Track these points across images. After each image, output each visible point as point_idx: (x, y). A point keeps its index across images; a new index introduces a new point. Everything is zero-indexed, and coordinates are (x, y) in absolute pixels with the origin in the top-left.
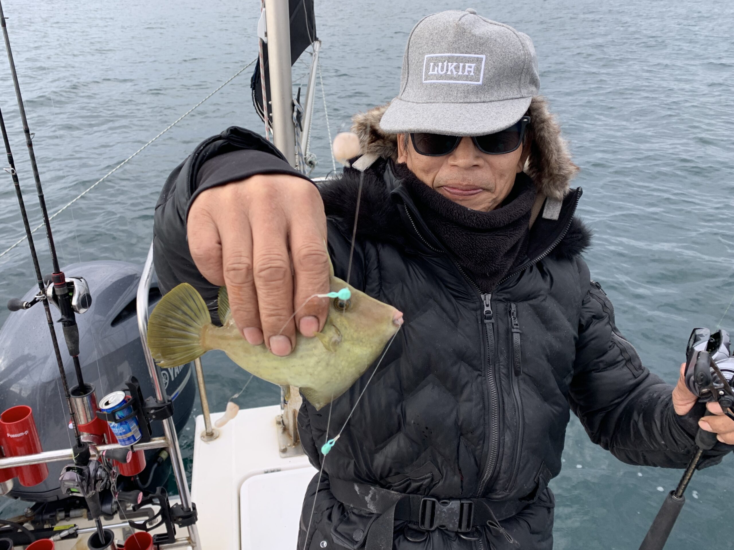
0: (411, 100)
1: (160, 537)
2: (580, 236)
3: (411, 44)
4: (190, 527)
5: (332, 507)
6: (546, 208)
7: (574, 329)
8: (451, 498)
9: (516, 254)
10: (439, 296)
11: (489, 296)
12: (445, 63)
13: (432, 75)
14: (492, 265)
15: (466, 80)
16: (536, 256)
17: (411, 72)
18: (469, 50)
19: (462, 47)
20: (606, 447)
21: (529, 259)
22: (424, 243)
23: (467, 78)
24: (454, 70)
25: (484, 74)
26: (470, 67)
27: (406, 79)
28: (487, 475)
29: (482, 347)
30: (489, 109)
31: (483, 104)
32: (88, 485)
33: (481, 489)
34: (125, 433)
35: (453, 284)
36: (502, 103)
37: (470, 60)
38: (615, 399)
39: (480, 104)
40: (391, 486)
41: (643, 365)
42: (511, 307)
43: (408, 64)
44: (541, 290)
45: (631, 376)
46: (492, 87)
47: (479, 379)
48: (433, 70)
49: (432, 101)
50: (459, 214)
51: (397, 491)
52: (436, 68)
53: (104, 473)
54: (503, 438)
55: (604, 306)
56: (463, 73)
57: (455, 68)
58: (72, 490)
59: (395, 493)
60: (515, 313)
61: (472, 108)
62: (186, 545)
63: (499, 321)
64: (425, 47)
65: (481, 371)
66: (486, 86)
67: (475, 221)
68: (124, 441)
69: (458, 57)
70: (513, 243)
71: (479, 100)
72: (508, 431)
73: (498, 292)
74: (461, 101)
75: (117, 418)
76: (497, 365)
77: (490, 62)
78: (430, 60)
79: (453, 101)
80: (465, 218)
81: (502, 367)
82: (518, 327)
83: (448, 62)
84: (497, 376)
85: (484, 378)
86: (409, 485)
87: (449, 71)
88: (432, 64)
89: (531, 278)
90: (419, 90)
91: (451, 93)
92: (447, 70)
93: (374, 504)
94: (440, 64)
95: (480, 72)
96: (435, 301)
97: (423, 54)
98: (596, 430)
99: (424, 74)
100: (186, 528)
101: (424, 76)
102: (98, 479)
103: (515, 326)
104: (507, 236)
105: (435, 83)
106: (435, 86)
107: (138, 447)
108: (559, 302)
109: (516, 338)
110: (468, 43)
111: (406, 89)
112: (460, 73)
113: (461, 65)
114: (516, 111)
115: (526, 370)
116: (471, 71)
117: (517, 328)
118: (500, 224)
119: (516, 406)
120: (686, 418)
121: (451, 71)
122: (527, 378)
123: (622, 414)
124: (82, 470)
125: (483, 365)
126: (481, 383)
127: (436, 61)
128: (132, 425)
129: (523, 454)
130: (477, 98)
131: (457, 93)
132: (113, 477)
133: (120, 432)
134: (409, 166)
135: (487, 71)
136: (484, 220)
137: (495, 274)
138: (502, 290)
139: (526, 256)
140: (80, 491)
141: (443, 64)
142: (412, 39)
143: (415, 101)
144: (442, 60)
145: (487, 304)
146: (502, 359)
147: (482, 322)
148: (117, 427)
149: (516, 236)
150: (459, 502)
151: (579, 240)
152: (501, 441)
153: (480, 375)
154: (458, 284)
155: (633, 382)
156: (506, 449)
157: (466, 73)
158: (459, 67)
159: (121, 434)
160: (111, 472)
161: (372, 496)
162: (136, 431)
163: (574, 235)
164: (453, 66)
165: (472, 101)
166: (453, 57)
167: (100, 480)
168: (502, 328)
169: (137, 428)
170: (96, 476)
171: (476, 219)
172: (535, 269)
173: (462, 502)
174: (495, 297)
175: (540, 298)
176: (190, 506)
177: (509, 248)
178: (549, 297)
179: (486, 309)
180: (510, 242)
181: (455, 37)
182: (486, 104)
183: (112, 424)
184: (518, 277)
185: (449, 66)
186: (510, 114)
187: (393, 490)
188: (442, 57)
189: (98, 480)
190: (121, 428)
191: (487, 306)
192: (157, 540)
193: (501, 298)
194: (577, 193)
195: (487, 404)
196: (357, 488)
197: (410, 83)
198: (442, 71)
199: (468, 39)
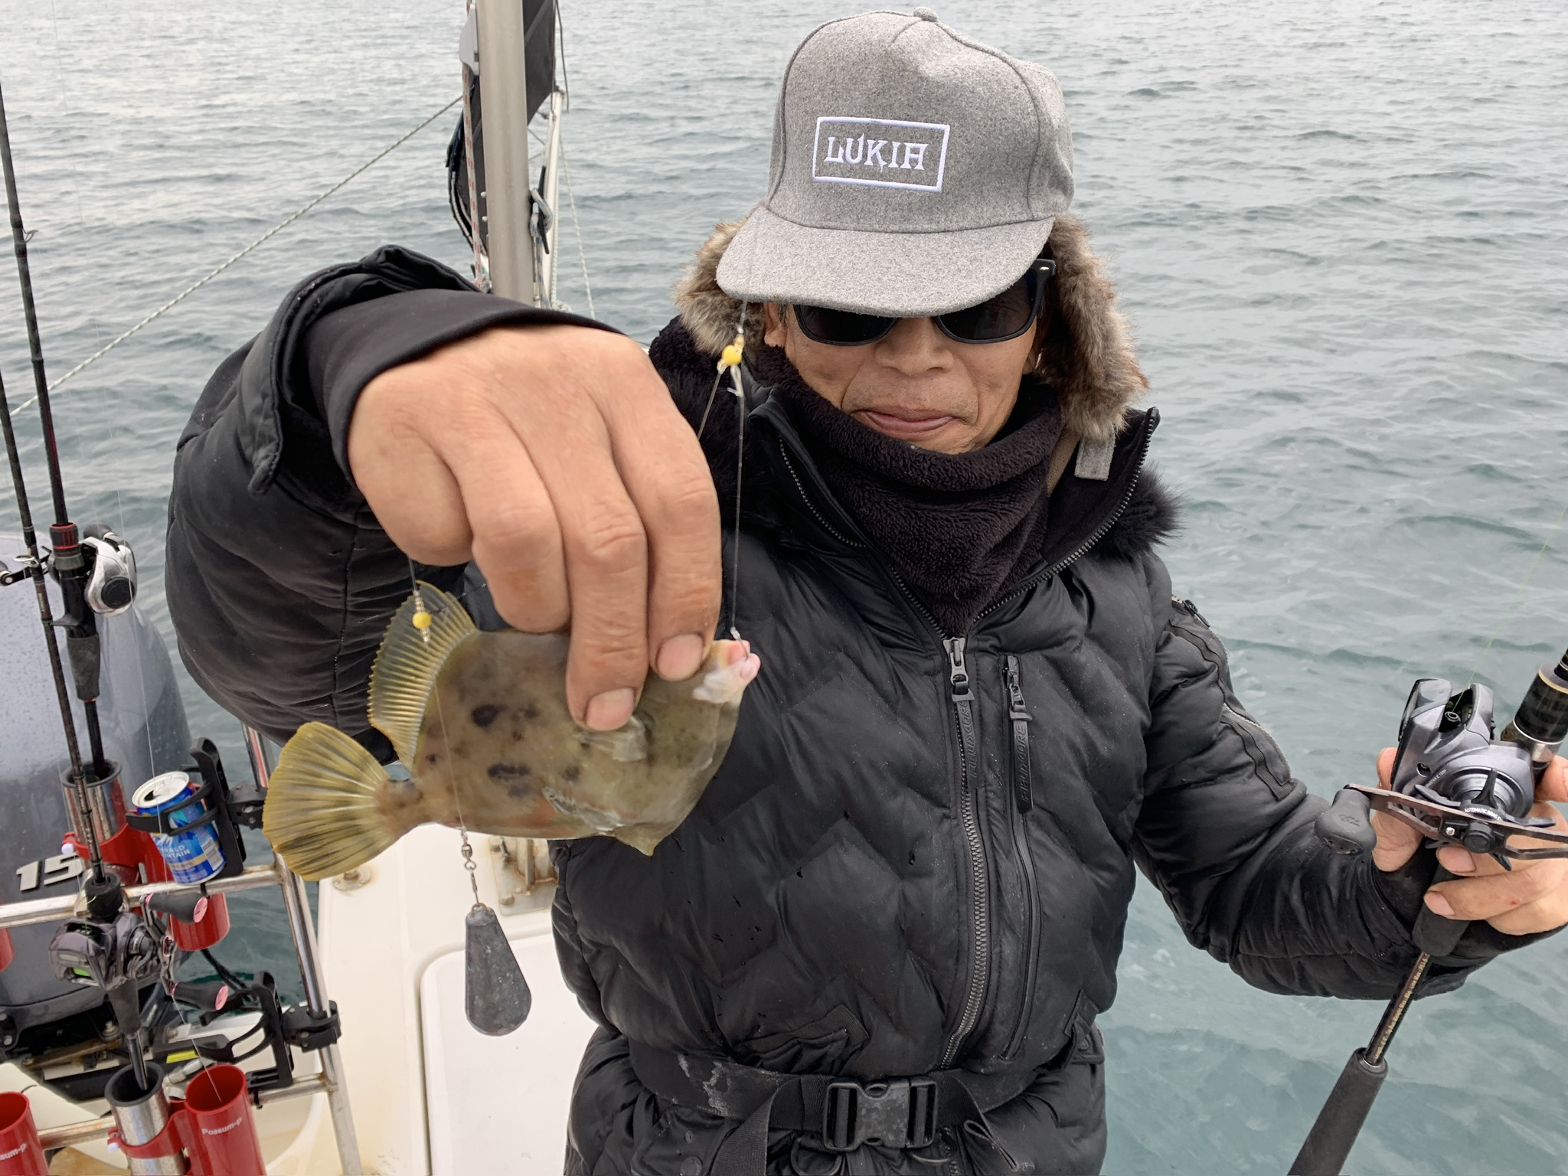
0: (788, 216)
1: (260, 1077)
2: (1153, 509)
3: (788, 87)
4: (324, 1050)
5: (634, 1102)
6: (1081, 453)
7: (1143, 707)
8: (889, 1079)
9: (1018, 551)
10: (857, 646)
11: (960, 643)
12: (861, 140)
13: (831, 164)
14: (964, 577)
15: (905, 182)
16: (1061, 556)
17: (790, 150)
18: (913, 113)
19: (897, 105)
20: (1220, 956)
21: (1046, 563)
22: (822, 527)
23: (908, 176)
24: (879, 157)
25: (946, 169)
26: (915, 153)
27: (780, 164)
28: (965, 1026)
29: (950, 754)
30: (956, 249)
31: (942, 235)
32: (111, 962)
33: (950, 1053)
34: (189, 857)
35: (882, 616)
36: (985, 233)
37: (914, 136)
38: (1238, 845)
39: (936, 236)
40: (759, 1058)
41: (1292, 776)
42: (1006, 664)
43: (785, 131)
44: (1070, 627)
45: (1266, 796)
46: (964, 198)
47: (946, 825)
48: (835, 154)
49: (832, 224)
50: (891, 458)
51: (771, 1069)
52: (841, 150)
53: (146, 940)
54: (997, 950)
55: (1206, 650)
56: (900, 165)
57: (882, 151)
58: (78, 972)
59: (768, 1073)
60: (1016, 677)
61: (918, 247)
62: (316, 1088)
63: (984, 695)
64: (818, 98)
65: (948, 808)
66: (950, 196)
67: (926, 473)
68: (186, 874)
69: (888, 127)
70: (1008, 529)
71: (934, 227)
72: (1008, 934)
73: (979, 632)
74: (896, 228)
75: (173, 825)
76: (981, 791)
77: (960, 140)
78: (828, 128)
79: (876, 227)
80: (905, 465)
81: (991, 795)
82: (1022, 707)
83: (867, 138)
84: (983, 814)
85: (955, 822)
86: (797, 1056)
87: (869, 158)
88: (832, 139)
89: (1048, 603)
90: (806, 196)
91: (873, 209)
92: (865, 156)
93: (724, 1100)
94: (850, 141)
95: (937, 163)
96: (849, 656)
97: (814, 115)
98: (1197, 917)
99: (814, 160)
100: (316, 1052)
101: (814, 166)
102: (133, 952)
103: (1017, 707)
104: (995, 513)
105: (837, 184)
106: (839, 190)
107: (216, 886)
108: (1108, 652)
109: (1021, 730)
110: (911, 97)
111: (781, 187)
112: (893, 165)
113: (896, 145)
114: (1015, 256)
115: (1041, 800)
116: (916, 161)
117: (1021, 711)
118: (981, 481)
119: (1024, 879)
120: (1397, 878)
121: (874, 158)
122: (1045, 817)
123: (1254, 881)
124: (100, 931)
125: (952, 793)
126: (950, 835)
127: (843, 132)
128: (204, 839)
129: (1039, 981)
130: (930, 221)
131: (886, 211)
132: (166, 951)
133: (179, 855)
134: (789, 352)
135: (952, 162)
136: (947, 470)
137: (973, 592)
138: (985, 628)
139: (1040, 557)
140: (93, 974)
141: (856, 143)
142: (791, 75)
143: (798, 220)
144: (854, 131)
145: (958, 659)
146: (991, 777)
147: (948, 699)
148: (173, 846)
149: (1015, 514)
150: (906, 1085)
151: (1150, 518)
152: (994, 957)
153: (946, 817)
154: (895, 618)
155: (1272, 808)
156: (1005, 974)
157: (906, 165)
158: (890, 151)
159: (180, 860)
160: (163, 940)
161: (719, 1080)
162: (213, 852)
163: (1141, 508)
164: (878, 147)
165: (919, 228)
166: (878, 126)
167: (138, 955)
168: (991, 709)
169: (214, 846)
170: (128, 946)
171: (929, 468)
172: (1058, 582)
173: (913, 1085)
174: (973, 644)
175: (1071, 645)
176: (326, 1008)
177: (998, 538)
178: (1086, 642)
179: (957, 671)
180: (1002, 527)
181: (882, 80)
182: (949, 238)
183: (161, 839)
184: (1021, 600)
185: (870, 147)
186: (1000, 263)
187: (762, 1067)
188: (853, 124)
189: (134, 955)
190: (181, 847)
191: (958, 664)
192: (252, 1082)
193: (986, 645)
194: (1148, 422)
195: (963, 878)
196: (684, 1064)
197: (787, 177)
198: (853, 157)
199: (910, 87)
